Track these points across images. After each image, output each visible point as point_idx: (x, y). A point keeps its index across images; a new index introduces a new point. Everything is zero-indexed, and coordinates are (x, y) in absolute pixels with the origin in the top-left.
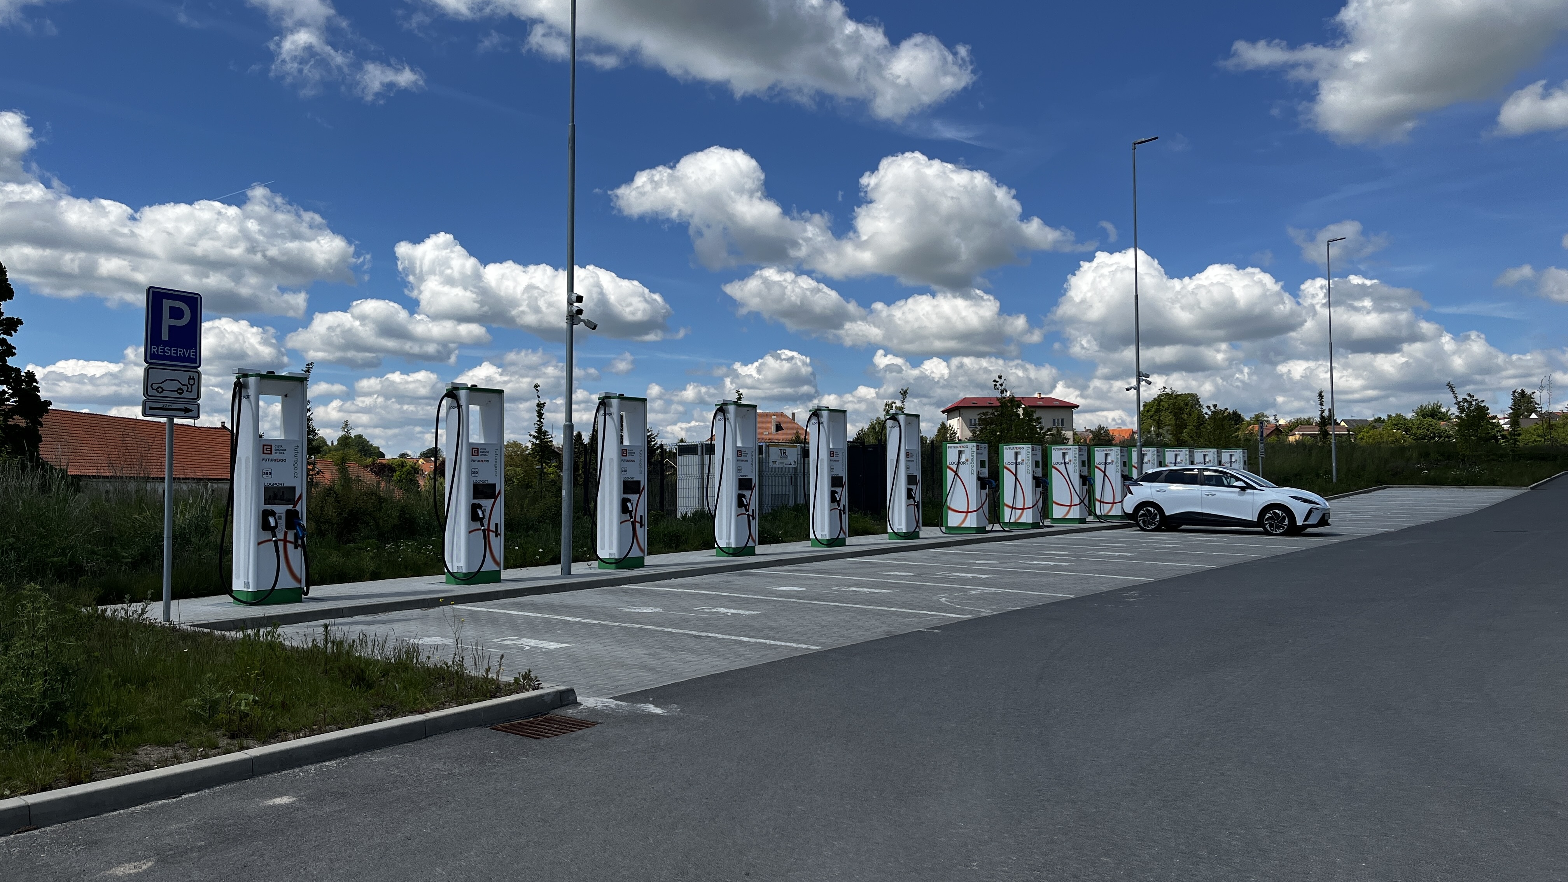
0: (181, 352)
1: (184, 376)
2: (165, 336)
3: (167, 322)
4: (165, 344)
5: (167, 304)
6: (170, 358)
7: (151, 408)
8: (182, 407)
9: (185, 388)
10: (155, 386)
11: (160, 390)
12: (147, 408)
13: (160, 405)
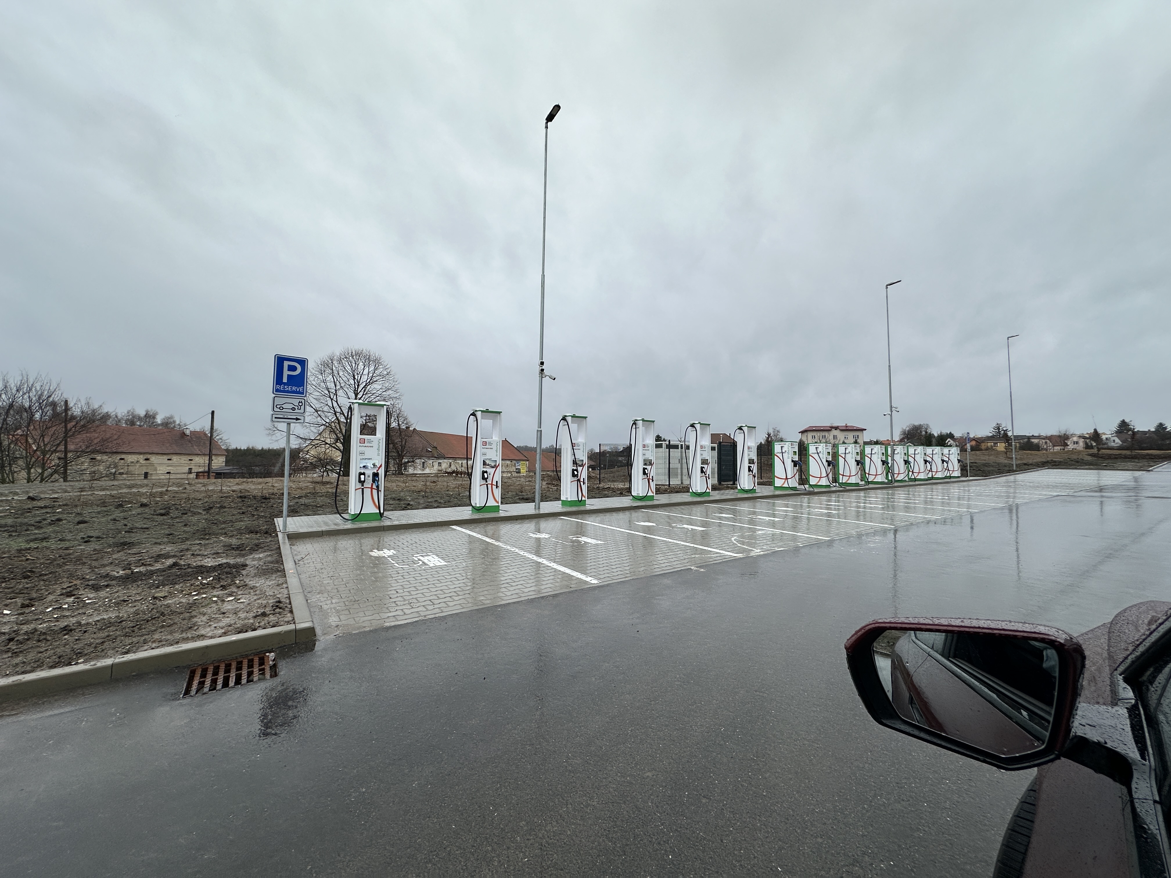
0: (294, 388)
1: (296, 402)
2: (285, 380)
3: (286, 373)
4: (285, 384)
5: (286, 364)
6: (288, 392)
7: (276, 418)
8: (295, 417)
9: (296, 408)
10: (278, 406)
11: (281, 408)
12: (274, 418)
13: (282, 416)
